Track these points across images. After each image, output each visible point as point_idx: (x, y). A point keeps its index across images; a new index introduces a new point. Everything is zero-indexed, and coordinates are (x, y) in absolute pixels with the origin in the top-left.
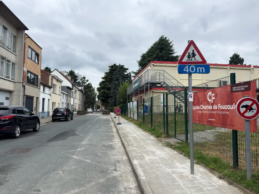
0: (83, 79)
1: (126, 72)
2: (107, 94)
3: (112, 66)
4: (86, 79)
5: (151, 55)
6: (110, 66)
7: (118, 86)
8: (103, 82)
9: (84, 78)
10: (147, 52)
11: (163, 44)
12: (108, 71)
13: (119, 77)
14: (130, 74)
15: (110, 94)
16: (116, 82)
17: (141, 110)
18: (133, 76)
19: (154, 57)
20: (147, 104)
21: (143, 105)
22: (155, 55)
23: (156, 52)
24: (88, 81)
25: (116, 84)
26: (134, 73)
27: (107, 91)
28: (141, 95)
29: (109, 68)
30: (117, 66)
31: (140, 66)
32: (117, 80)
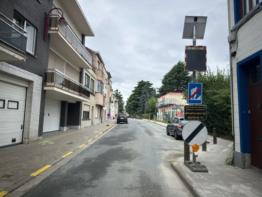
0: (117, 92)
1: (151, 86)
2: (137, 104)
3: (140, 82)
4: (119, 91)
5: (171, 76)
6: (139, 82)
7: (145, 99)
8: (133, 95)
9: (117, 90)
10: (169, 73)
11: (180, 68)
12: (137, 86)
13: (147, 91)
14: (155, 89)
15: (139, 104)
16: (144, 95)
17: (164, 116)
18: (157, 91)
19: (173, 77)
20: (167, 114)
21: (166, 114)
22: (174, 76)
23: (175, 74)
24: (120, 93)
25: (144, 97)
26: (157, 88)
27: (136, 102)
28: (164, 108)
29: (137, 83)
30: (144, 82)
31: (163, 84)
32: (145, 93)
